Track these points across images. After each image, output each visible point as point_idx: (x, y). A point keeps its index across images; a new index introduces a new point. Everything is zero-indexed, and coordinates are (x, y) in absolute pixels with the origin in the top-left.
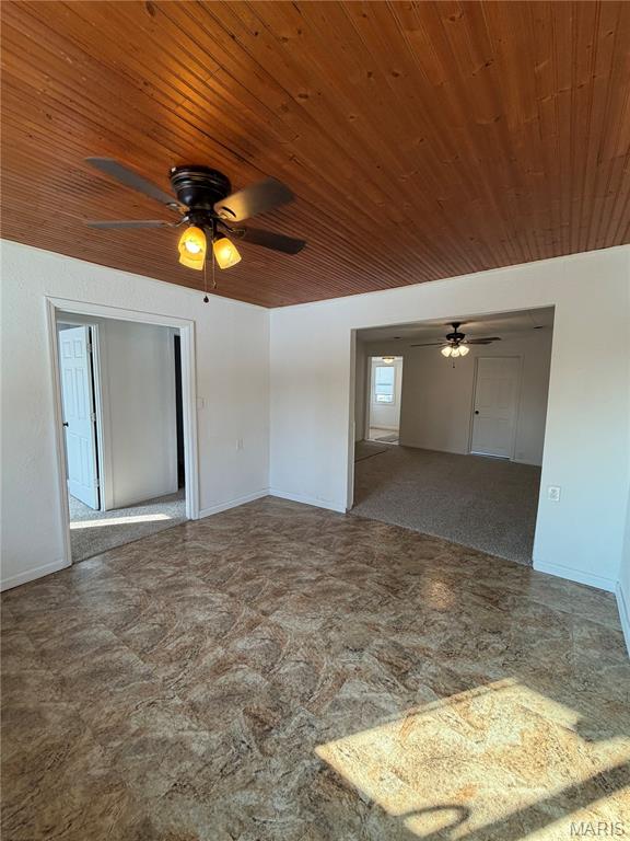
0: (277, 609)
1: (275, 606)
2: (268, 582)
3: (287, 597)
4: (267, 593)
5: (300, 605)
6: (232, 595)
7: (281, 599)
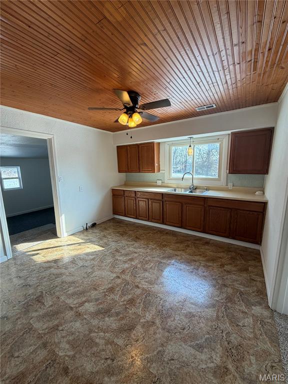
0: (112, 280)
1: (114, 281)
2: (117, 298)
3: (106, 287)
4: (117, 289)
5: (100, 283)
6: (137, 287)
7: (110, 286)
